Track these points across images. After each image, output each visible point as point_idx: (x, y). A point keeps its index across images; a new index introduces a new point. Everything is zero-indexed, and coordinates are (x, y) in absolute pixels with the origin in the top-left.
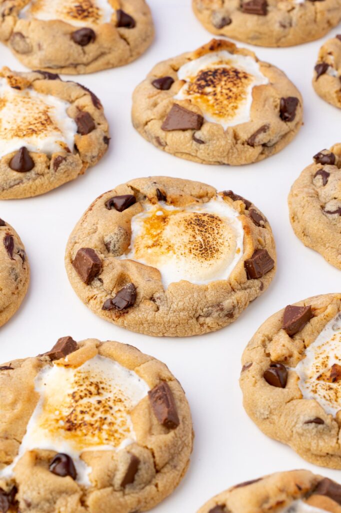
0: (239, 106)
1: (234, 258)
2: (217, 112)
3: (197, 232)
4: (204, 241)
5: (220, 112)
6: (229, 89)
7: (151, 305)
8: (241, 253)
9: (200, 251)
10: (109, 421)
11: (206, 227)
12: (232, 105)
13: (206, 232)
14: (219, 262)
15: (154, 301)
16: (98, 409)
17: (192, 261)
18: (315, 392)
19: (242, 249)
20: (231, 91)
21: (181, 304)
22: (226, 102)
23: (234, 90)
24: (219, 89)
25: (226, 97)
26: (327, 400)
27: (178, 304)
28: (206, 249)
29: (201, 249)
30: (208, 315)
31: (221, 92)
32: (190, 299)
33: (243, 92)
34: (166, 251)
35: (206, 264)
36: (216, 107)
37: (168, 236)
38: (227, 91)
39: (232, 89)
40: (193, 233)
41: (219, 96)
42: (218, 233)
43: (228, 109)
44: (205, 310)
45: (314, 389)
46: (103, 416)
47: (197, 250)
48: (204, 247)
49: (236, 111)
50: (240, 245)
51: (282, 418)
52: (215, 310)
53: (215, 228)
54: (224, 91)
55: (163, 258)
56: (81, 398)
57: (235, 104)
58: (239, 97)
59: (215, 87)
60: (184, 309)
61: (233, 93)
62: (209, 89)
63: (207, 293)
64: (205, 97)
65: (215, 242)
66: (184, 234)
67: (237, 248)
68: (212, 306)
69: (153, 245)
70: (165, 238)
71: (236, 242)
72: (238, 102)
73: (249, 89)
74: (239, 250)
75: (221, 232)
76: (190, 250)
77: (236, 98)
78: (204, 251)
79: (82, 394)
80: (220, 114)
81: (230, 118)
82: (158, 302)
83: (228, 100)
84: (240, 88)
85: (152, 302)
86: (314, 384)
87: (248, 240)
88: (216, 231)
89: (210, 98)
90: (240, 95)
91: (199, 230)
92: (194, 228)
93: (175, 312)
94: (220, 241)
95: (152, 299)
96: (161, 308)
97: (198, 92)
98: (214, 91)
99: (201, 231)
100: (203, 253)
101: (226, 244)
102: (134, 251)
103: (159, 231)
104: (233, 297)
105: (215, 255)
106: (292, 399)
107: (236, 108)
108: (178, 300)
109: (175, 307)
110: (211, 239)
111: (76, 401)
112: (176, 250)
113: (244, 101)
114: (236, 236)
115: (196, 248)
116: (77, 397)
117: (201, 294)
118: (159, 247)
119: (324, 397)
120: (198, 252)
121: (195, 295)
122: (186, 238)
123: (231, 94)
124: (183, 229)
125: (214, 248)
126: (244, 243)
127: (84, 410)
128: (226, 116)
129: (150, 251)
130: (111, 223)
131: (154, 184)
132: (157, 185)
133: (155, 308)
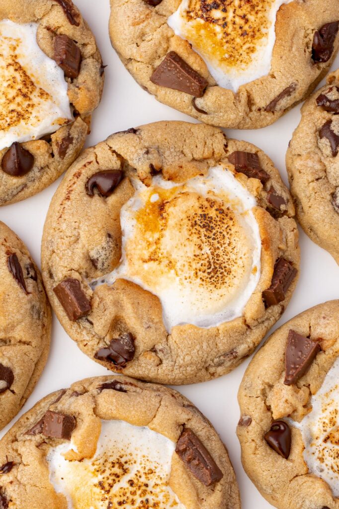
0: (258, 47)
1: (249, 280)
2: (227, 56)
3: (203, 238)
4: (212, 254)
5: (231, 56)
6: (244, 17)
7: (152, 359)
8: (258, 274)
9: (209, 273)
11: (215, 231)
12: (247, 45)
13: (214, 239)
14: (232, 290)
15: (155, 351)
17: (198, 289)
19: (259, 268)
20: (247, 21)
21: (188, 358)
22: (238, 40)
23: (252, 18)
24: (230, 14)
25: (240, 32)
27: (184, 358)
28: (215, 271)
29: (209, 271)
30: (220, 364)
31: (234, 23)
32: (198, 351)
33: (264, 22)
34: (166, 269)
35: (217, 293)
36: (226, 46)
37: (168, 248)
38: (242, 22)
39: (249, 17)
40: (200, 242)
41: (230, 29)
42: (229, 244)
43: (241, 51)
44: (216, 360)
47: (204, 272)
48: (213, 267)
49: (253, 55)
50: (256, 261)
52: (227, 359)
53: (225, 233)
54: (238, 20)
55: (163, 279)
57: (251, 45)
58: (258, 34)
59: (225, 10)
60: (192, 363)
61: (250, 27)
62: (217, 14)
63: (218, 341)
64: (211, 25)
65: (226, 257)
66: (187, 243)
67: (253, 266)
68: (225, 355)
69: (151, 259)
70: (165, 252)
71: (252, 258)
72: (255, 41)
73: (272, 14)
74: (255, 270)
75: (234, 244)
76: (196, 273)
77: (253, 36)
78: (212, 274)
80: (232, 59)
81: (244, 65)
82: (160, 355)
83: (242, 38)
84: (260, 15)
85: (153, 354)
87: (266, 257)
88: (227, 241)
89: (218, 29)
90: (259, 30)
91: (205, 236)
92: (199, 233)
93: (180, 367)
94: (233, 257)
95: (153, 350)
96: (164, 362)
98: (224, 19)
99: (209, 237)
100: (212, 277)
101: (240, 262)
102: (126, 263)
103: (157, 235)
104: (249, 340)
105: (226, 280)
107: (252, 50)
108: (185, 353)
109: (182, 362)
110: (220, 252)
112: (180, 272)
113: (264, 39)
114: (251, 250)
115: (203, 268)
117: (211, 342)
118: (157, 262)
120: (206, 274)
121: (205, 345)
122: (191, 250)
123: (246, 27)
124: (186, 233)
125: (225, 267)
126: (261, 259)
128: (239, 62)
129: (146, 266)
130: (96, 230)
131: (146, 156)
132: (150, 156)
133: (157, 362)
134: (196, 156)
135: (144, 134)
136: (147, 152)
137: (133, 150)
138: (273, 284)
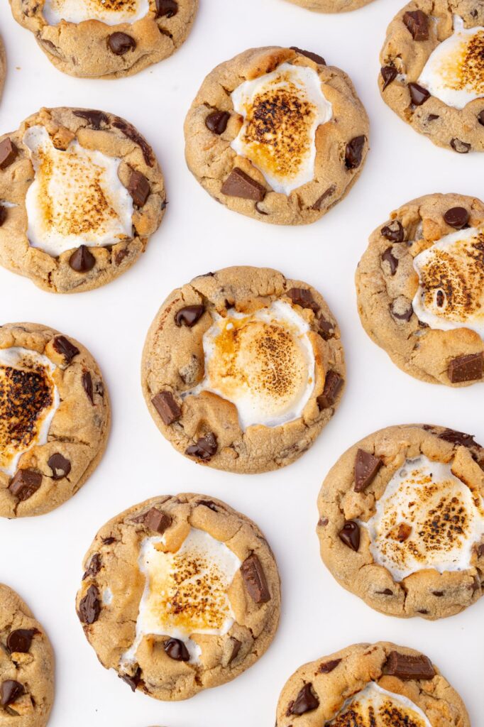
0: (303, 159)
1: (306, 388)
2: (279, 168)
3: (269, 356)
4: (276, 369)
5: (282, 168)
6: (290, 137)
7: (231, 453)
8: (313, 383)
9: (274, 384)
10: (209, 602)
11: (277, 351)
12: (294, 159)
13: (277, 357)
14: (293, 397)
15: (233, 447)
16: (198, 591)
17: (266, 396)
18: (384, 552)
19: (313, 379)
20: (293, 140)
21: (259, 452)
22: (287, 155)
23: (296, 137)
24: (279, 136)
25: (288, 149)
26: (395, 561)
27: (256, 452)
28: (279, 382)
29: (274, 382)
30: (285, 456)
31: (283, 142)
32: (267, 446)
33: (306, 139)
34: (240, 382)
35: (280, 400)
36: (278, 161)
37: (241, 365)
38: (289, 141)
39: (294, 136)
40: (266, 360)
41: (280, 147)
42: (289, 361)
43: (290, 164)
44: (282, 453)
45: (383, 549)
46: (205, 598)
47: (270, 383)
48: (277, 379)
49: (299, 166)
50: (311, 374)
51: (356, 583)
52: (290, 452)
53: (286, 352)
54: (286, 140)
55: (238, 390)
56: (183, 580)
57: (298, 158)
58: (302, 149)
59: (275, 133)
60: (262, 456)
61: (296, 144)
62: (269, 136)
63: (283, 437)
64: (265, 145)
65: (287, 371)
66: (256, 361)
67: (309, 378)
68: (289, 449)
69: (228, 375)
70: (239, 368)
71: (307, 371)
72: (301, 155)
73: (312, 133)
74: (311, 380)
75: (293, 360)
76: (264, 384)
77: (299, 151)
78: (277, 385)
79: (183, 576)
80: (283, 171)
81: (293, 175)
82: (237, 450)
83: (290, 153)
84: (303, 134)
85: (232, 449)
86: (384, 543)
87: (319, 370)
88: (288, 358)
89: (270, 148)
90: (303, 146)
91: (270, 354)
92: (265, 352)
93: (254, 459)
94: (293, 370)
95: (232, 446)
96: (241, 455)
97: (257, 139)
98: (275, 139)
99: (273, 356)
100: (277, 387)
101: (298, 374)
102: (209, 378)
103: (232, 356)
104: (307, 436)
105: (288, 389)
106: (364, 565)
107: (298, 162)
108: (257, 447)
109: (254, 455)
110: (282, 367)
111: (179, 583)
112: (251, 384)
113: (307, 153)
114: (307, 365)
115: (269, 380)
116: (179, 580)
117: (277, 438)
118: (233, 377)
119: (393, 558)
120: (272, 385)
121: (272, 441)
122: (259, 366)
123: (292, 145)
124: (255, 353)
125: (287, 379)
126: (315, 372)
127: (188, 592)
128: (289, 172)
129: (224, 380)
130: (184, 352)
131: (221, 293)
132: (225, 293)
133: (235, 455)
134: (261, 293)
135: (220, 277)
136: (223, 291)
137: (211, 289)
138: (325, 392)
